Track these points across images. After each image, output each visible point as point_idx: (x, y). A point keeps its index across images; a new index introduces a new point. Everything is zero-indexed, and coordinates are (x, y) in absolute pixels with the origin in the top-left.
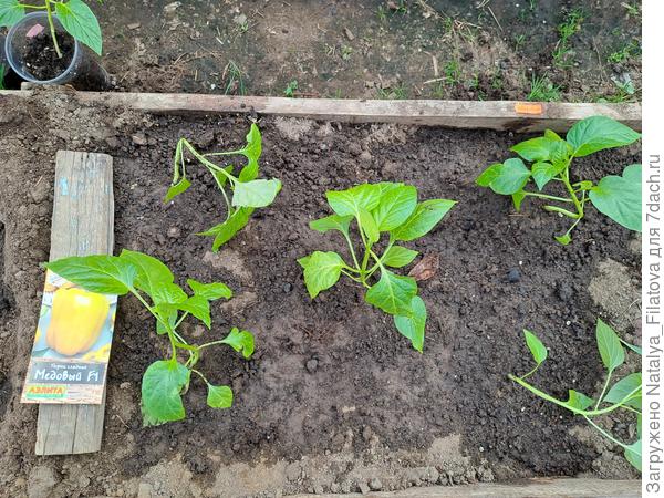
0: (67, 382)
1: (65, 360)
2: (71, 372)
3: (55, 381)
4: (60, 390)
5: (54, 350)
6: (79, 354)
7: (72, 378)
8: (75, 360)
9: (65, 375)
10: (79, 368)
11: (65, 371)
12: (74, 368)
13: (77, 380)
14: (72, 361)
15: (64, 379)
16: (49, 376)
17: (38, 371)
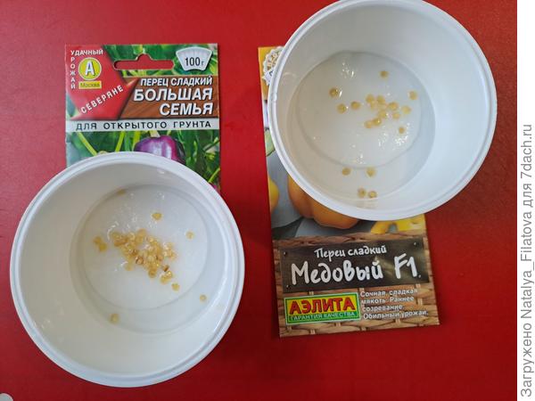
0: (355, 283)
2: (359, 262)
3: (332, 285)
4: (348, 303)
5: (312, 221)
6: (361, 223)
7: (363, 274)
8: (359, 236)
9: (348, 269)
10: (372, 251)
11: (347, 262)
12: (362, 252)
13: (376, 277)
14: (354, 239)
15: (349, 279)
16: (319, 276)
17: (294, 268)
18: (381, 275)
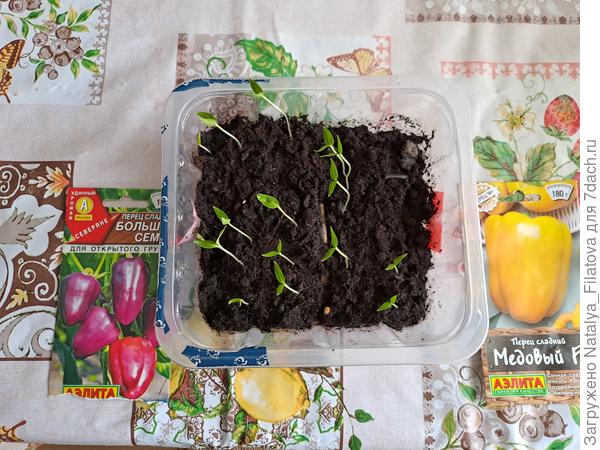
0: (543, 367)
1: (530, 331)
2: (545, 350)
3: (525, 367)
4: (538, 382)
5: (509, 316)
6: (547, 319)
7: (549, 360)
8: (545, 329)
9: (537, 356)
10: (555, 342)
11: (536, 350)
12: (547, 342)
13: (559, 362)
14: (540, 332)
15: (538, 363)
16: (515, 360)
17: (496, 352)
18: (562, 361)
